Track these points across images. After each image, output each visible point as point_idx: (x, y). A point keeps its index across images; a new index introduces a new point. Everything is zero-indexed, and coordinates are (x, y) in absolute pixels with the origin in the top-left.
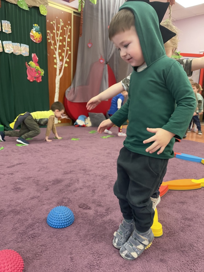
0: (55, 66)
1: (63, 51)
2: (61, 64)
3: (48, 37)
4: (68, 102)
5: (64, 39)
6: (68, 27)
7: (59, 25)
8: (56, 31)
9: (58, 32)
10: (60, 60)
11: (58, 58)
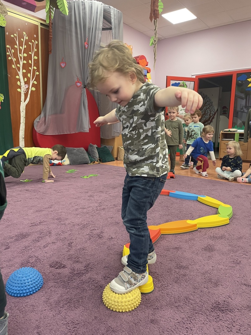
0: (19, 90)
1: (29, 71)
2: (27, 87)
3: (8, 53)
4: (37, 134)
5: (30, 57)
6: (35, 42)
7: (22, 40)
8: (18, 46)
9: (21, 47)
10: (24, 82)
11: (22, 80)
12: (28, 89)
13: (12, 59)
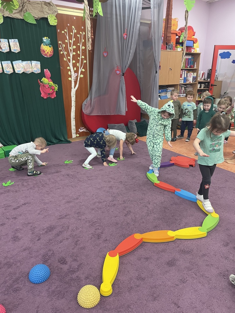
0: (70, 79)
1: (78, 61)
2: (76, 75)
3: (60, 49)
5: (78, 48)
6: (82, 33)
7: (71, 33)
9: (71, 41)
10: (74, 71)
11: (72, 70)
12: (77, 77)
13: (63, 53)
